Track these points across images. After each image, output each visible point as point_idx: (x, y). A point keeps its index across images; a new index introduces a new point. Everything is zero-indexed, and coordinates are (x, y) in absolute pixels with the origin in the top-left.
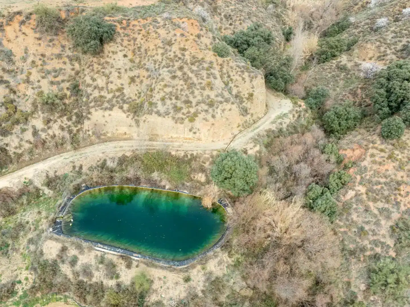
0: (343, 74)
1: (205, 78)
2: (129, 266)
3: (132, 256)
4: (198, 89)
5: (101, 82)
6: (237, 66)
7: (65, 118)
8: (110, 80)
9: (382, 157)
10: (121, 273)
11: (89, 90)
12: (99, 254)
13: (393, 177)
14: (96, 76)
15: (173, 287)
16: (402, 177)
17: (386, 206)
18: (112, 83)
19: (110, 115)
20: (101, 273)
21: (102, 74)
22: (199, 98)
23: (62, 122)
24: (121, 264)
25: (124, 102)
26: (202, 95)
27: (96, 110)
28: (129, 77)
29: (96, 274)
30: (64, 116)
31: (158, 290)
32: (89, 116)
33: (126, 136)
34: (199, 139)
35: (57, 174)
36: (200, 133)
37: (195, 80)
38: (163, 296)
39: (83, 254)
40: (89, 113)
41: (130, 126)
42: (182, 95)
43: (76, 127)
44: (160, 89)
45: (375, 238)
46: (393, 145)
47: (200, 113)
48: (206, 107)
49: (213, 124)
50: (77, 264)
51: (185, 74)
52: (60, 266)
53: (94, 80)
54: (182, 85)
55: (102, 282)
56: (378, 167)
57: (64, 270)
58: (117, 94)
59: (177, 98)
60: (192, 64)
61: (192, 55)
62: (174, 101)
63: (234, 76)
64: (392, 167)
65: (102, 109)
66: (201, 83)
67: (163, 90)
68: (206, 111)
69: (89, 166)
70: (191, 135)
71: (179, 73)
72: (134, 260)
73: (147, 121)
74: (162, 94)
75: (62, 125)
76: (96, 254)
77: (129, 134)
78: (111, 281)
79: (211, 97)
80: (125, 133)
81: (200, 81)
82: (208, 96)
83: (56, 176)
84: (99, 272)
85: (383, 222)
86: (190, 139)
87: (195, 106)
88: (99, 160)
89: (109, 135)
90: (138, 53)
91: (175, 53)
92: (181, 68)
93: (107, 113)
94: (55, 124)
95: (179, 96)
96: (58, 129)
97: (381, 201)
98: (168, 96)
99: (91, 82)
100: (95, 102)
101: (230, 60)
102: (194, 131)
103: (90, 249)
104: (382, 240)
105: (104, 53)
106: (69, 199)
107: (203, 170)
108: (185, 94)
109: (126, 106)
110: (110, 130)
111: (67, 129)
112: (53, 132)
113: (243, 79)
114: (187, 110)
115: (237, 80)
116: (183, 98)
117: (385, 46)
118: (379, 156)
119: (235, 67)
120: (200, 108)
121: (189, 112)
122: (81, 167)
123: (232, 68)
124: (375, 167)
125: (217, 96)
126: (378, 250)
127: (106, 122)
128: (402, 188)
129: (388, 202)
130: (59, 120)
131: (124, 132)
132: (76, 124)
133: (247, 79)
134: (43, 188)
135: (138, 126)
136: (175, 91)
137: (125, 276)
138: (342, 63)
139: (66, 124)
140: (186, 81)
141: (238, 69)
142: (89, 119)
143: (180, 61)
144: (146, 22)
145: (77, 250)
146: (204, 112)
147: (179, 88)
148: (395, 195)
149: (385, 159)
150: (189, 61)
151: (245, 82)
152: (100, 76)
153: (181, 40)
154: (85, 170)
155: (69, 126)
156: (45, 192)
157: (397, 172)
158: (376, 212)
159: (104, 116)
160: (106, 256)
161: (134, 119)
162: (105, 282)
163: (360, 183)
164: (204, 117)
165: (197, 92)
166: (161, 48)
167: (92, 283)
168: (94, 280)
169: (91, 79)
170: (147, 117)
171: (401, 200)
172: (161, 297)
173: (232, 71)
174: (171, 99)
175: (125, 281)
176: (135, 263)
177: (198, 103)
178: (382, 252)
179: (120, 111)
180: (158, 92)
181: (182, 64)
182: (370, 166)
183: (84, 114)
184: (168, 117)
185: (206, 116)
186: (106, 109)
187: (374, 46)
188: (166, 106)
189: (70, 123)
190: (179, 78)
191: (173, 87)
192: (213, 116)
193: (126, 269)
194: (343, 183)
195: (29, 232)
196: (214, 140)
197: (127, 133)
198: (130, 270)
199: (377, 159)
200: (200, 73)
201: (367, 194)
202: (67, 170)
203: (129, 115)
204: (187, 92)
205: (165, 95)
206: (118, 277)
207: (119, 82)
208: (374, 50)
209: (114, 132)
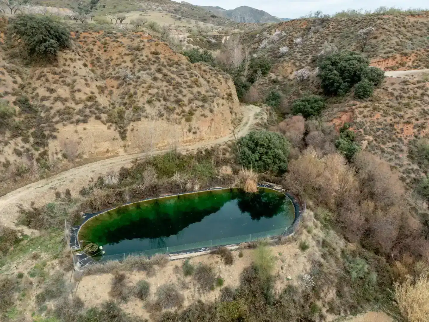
0: (277, 86)
1: (188, 77)
2: (229, 261)
4: (185, 88)
5: (63, 92)
6: (210, 69)
7: (19, 139)
8: (76, 88)
9: (369, 111)
10: (222, 276)
11: (47, 104)
12: (179, 264)
13: (384, 122)
14: (54, 86)
15: (294, 262)
16: (391, 120)
17: (394, 144)
18: (79, 91)
19: (85, 129)
20: (192, 290)
21: (62, 84)
22: (190, 96)
23: (16, 144)
24: (217, 263)
25: (101, 111)
26: (192, 93)
27: (64, 125)
28: (97, 86)
29: (186, 294)
30: (19, 136)
31: (280, 273)
32: (55, 134)
33: (109, 154)
34: (201, 139)
35: (36, 206)
36: (200, 132)
37: (178, 79)
38: (290, 277)
39: (154, 274)
40: (55, 130)
41: (114, 139)
42: (170, 96)
43: (37, 150)
44: (143, 92)
45: (404, 168)
46: (372, 101)
47: (196, 111)
48: (201, 104)
49: (212, 120)
50: (150, 292)
51: (166, 75)
52: (122, 308)
53: (52, 91)
54: (166, 86)
55: (199, 302)
56: (370, 118)
57: (130, 312)
58: (89, 104)
59: (165, 100)
60: (170, 66)
61: (167, 58)
62: (163, 102)
63: (209, 78)
64: (380, 116)
65: (72, 123)
66: (186, 82)
67: (147, 92)
68: (203, 106)
69: (79, 189)
70: (191, 136)
71: (160, 76)
72: (231, 250)
73: (135, 129)
74: (147, 97)
75: (18, 148)
76: (174, 266)
77: (113, 151)
78: (212, 292)
79: (202, 93)
80: (108, 151)
81: (184, 80)
82: (199, 93)
83: (35, 209)
84: (189, 290)
85: (400, 155)
86: (190, 141)
87: (189, 104)
88: (91, 180)
89: (85, 156)
90: (98, 64)
91: (147, 56)
92: (159, 71)
93: (80, 127)
94: (8, 146)
95: (167, 97)
96: (13, 153)
97: (389, 142)
98: (155, 97)
99: (47, 94)
100: (60, 115)
101: (201, 64)
102: (193, 130)
103: (162, 263)
104: (410, 168)
105: (57, 62)
106: (74, 231)
107: (226, 162)
108: (172, 94)
109: (104, 116)
110: (86, 150)
111: (25, 154)
112: (6, 159)
113: (219, 80)
114: (181, 109)
115: (213, 82)
116: (172, 99)
117: (299, 62)
118: (366, 111)
119: (208, 70)
120: (194, 106)
121: (183, 112)
122: (68, 193)
123: (205, 71)
124: (368, 119)
125: (207, 92)
126: (413, 175)
127: (80, 138)
128: (395, 127)
129: (393, 140)
130: (12, 142)
131: (106, 150)
132: (36, 147)
133: (223, 80)
134: (20, 228)
135: (124, 138)
136: (161, 92)
137: (229, 276)
138: (272, 79)
139: (23, 147)
140: (168, 81)
141: (211, 72)
142: (55, 137)
143: (156, 65)
144: (98, 35)
145: (142, 272)
146: (200, 108)
147: (165, 89)
148: (394, 134)
149: (372, 111)
150: (165, 63)
151: (221, 83)
152: (59, 86)
153: (151, 45)
154: (74, 195)
155: (28, 150)
156: (25, 233)
157: (385, 118)
158: (390, 150)
159: (76, 132)
160: (191, 262)
161: (117, 131)
162: (203, 299)
163: (366, 134)
164: (201, 113)
165: (185, 91)
166: (128, 55)
167: (185, 309)
168: (186, 304)
169: (47, 91)
170: (135, 125)
171: (401, 136)
172: (288, 279)
173: (207, 74)
174: (159, 101)
175: (231, 284)
176: (235, 254)
177: (191, 101)
178: (416, 176)
179: (98, 121)
180: (143, 95)
181: (159, 67)
182: (364, 120)
183: (47, 133)
184: (163, 119)
185: (203, 112)
186: (78, 122)
187: (290, 64)
188: (157, 108)
189: (27, 146)
190: (161, 79)
191: (158, 88)
192: (211, 111)
193: (228, 267)
194: (352, 139)
195: (31, 288)
196: (217, 137)
197: (110, 149)
198: (233, 266)
199: (366, 113)
200: (182, 73)
201: (376, 140)
202: (49, 199)
203: (111, 125)
204: (174, 92)
205: (151, 98)
206: (220, 282)
207: (88, 90)
208: (291, 66)
209: (93, 150)
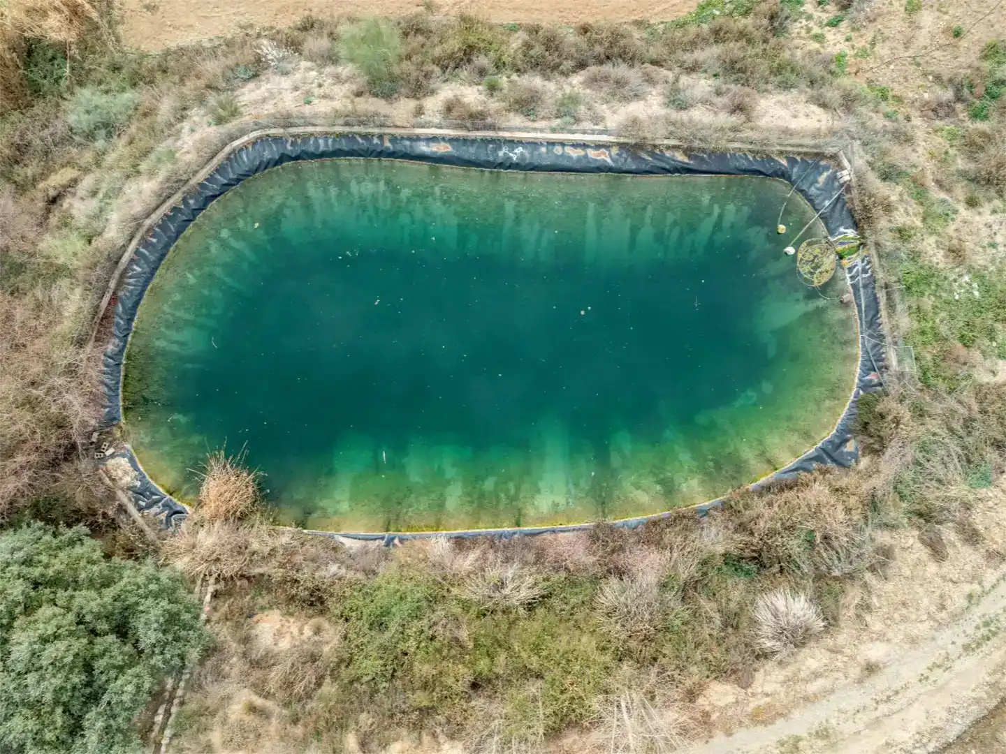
3: (452, 140)
106: (876, 363)
